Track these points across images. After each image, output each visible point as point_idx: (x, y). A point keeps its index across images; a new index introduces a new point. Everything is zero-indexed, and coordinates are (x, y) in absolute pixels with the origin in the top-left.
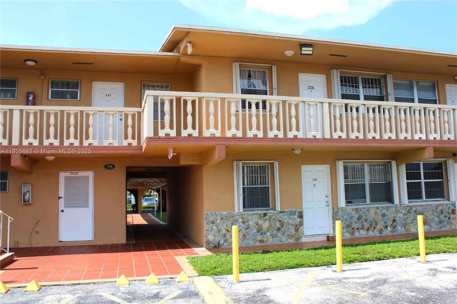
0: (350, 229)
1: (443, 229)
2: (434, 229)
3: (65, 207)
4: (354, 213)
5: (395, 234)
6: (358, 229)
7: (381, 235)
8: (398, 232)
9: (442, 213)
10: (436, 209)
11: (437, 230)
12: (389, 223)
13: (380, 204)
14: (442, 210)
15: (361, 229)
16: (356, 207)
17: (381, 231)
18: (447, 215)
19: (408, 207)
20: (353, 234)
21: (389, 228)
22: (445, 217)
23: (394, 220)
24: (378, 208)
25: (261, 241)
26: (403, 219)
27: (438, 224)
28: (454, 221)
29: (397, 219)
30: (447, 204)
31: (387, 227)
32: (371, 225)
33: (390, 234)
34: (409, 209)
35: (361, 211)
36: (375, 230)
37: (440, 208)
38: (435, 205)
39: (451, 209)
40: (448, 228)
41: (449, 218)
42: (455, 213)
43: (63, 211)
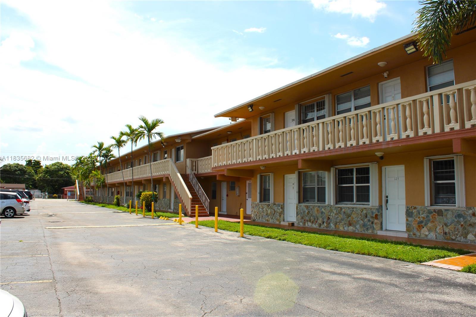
0: (303, 220)
1: (366, 232)
2: (358, 231)
3: (248, 198)
4: (305, 209)
5: (328, 229)
6: (307, 221)
7: (320, 228)
8: (331, 228)
9: (366, 217)
10: (361, 212)
11: (360, 232)
12: (325, 220)
13: (321, 204)
14: (366, 214)
15: (309, 221)
16: (307, 204)
17: (320, 225)
18: (371, 219)
19: (339, 208)
20: (304, 224)
21: (325, 224)
22: (368, 221)
23: (329, 218)
24: (319, 207)
25: (267, 220)
26: (335, 218)
27: (362, 227)
28: (377, 226)
29: (331, 217)
30: (371, 209)
31: (323, 223)
32: (315, 219)
33: (325, 228)
34: (340, 210)
35: (310, 208)
36: (317, 223)
37: (365, 212)
38: (360, 208)
39: (375, 214)
40: (370, 231)
41: (372, 223)
42: (378, 218)
43: (247, 200)
